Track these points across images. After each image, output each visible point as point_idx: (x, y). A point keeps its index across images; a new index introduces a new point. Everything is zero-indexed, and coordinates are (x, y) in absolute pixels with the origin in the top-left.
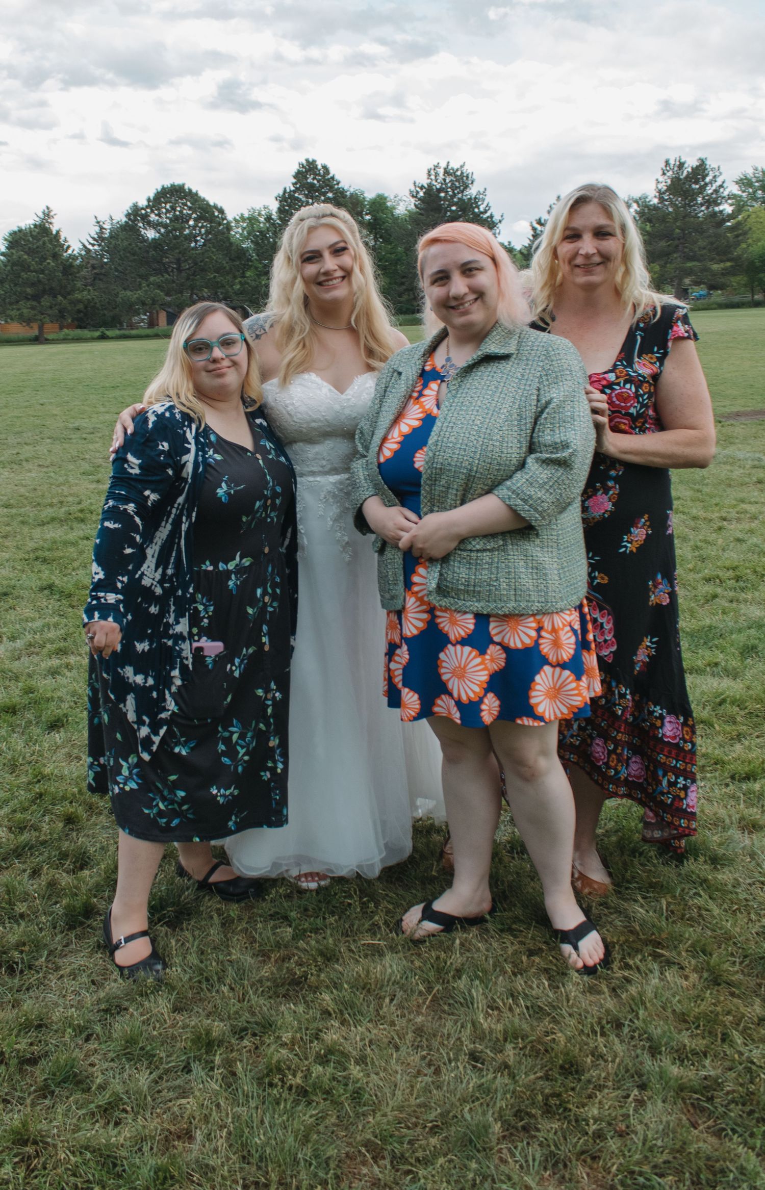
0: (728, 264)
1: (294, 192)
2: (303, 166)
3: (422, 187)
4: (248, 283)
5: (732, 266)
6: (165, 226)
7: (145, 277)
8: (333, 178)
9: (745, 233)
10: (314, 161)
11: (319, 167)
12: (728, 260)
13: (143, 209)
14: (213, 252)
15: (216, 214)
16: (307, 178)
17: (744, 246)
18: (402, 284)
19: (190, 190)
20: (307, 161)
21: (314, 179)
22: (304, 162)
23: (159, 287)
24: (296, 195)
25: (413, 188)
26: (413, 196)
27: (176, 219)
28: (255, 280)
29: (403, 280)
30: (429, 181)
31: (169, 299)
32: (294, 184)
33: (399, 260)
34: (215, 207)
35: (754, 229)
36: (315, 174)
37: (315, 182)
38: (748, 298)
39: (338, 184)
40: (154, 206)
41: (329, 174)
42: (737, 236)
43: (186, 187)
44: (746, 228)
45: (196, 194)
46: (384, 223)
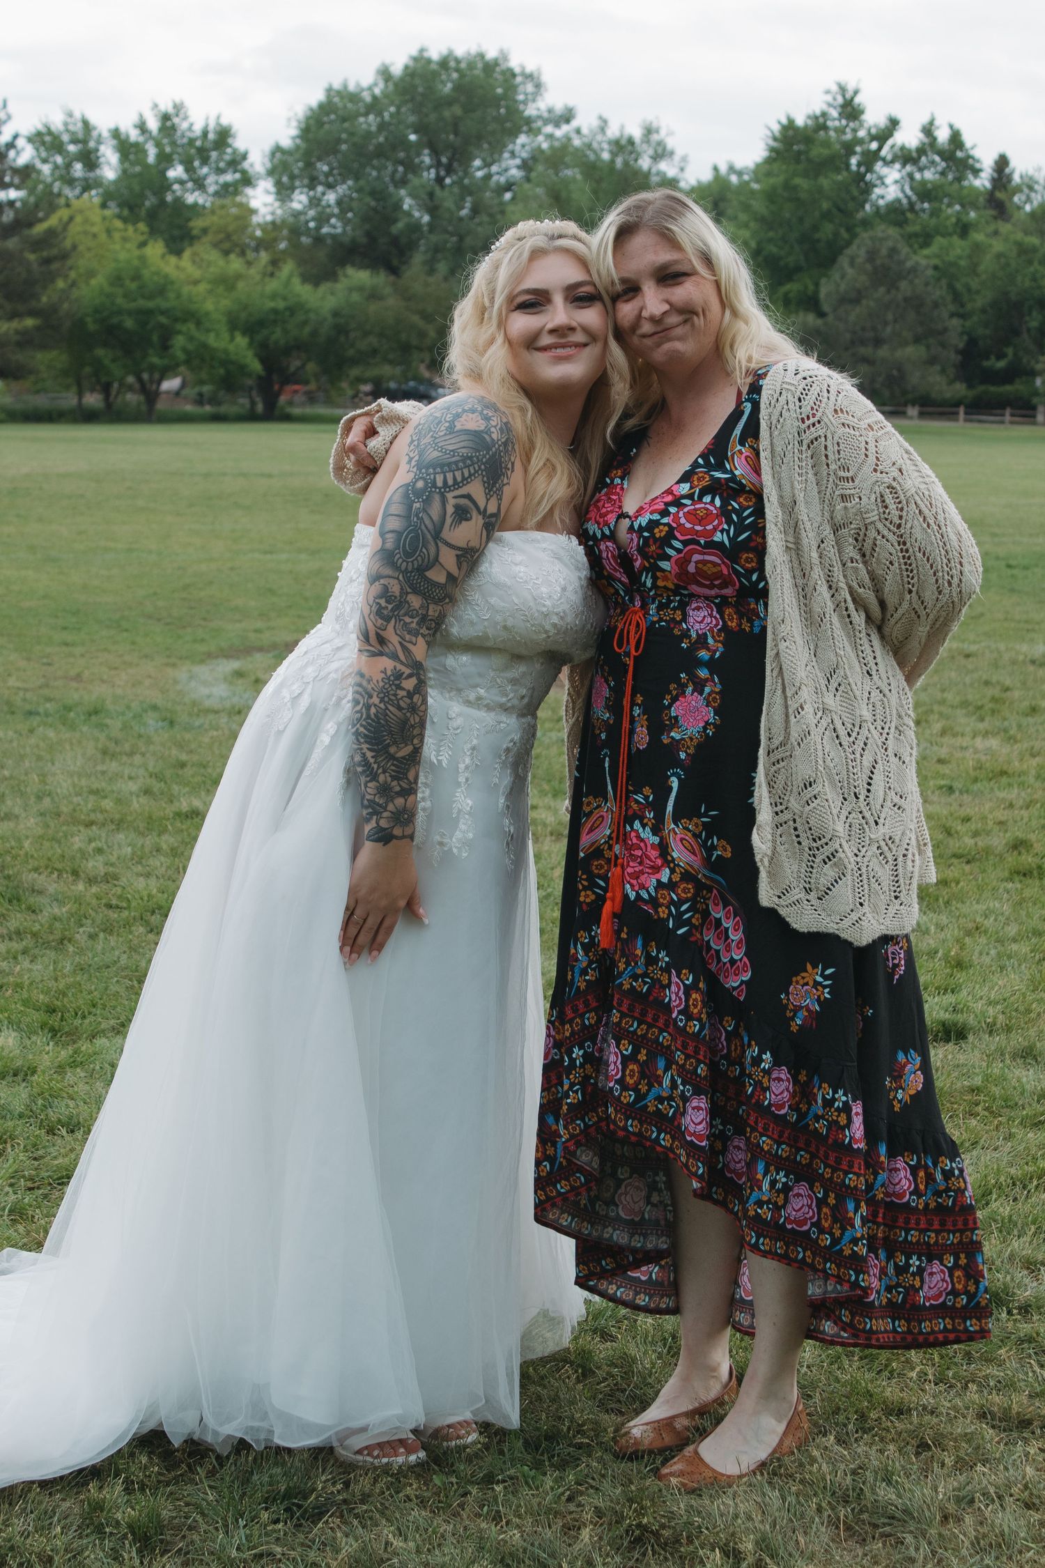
0: (29, 322)
5: (38, 328)
9: (64, 256)
12: (32, 313)
17: (60, 284)
35: (81, 248)
38: (69, 400)
42: (47, 261)
44: (68, 244)
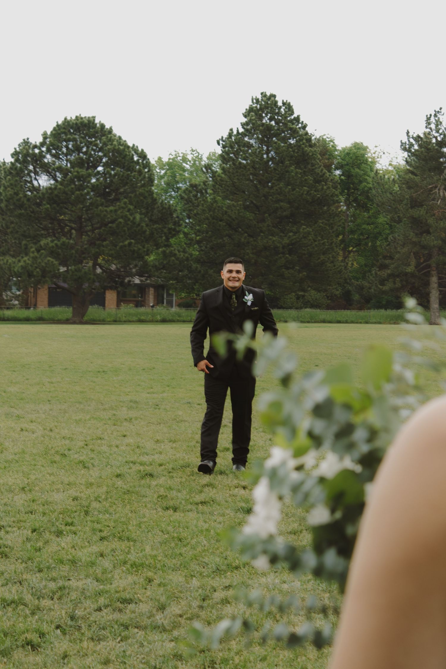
1: (244, 135)
2: (257, 100)
3: (418, 138)
4: (175, 255)
6: (64, 172)
7: (36, 239)
8: (297, 119)
10: (274, 96)
11: (280, 104)
13: (35, 147)
14: (129, 210)
15: (136, 158)
16: (261, 118)
18: (383, 267)
19: (103, 126)
20: (263, 94)
21: (271, 119)
22: (259, 97)
23: (52, 253)
24: (246, 139)
25: (405, 140)
26: (405, 149)
27: (80, 163)
28: (184, 251)
29: (387, 262)
30: (428, 130)
31: (62, 269)
32: (243, 125)
33: (380, 233)
34: (135, 149)
36: (273, 112)
37: (273, 123)
39: (304, 127)
40: (52, 144)
41: (293, 113)
43: (97, 121)
45: (110, 131)
46: (361, 182)
